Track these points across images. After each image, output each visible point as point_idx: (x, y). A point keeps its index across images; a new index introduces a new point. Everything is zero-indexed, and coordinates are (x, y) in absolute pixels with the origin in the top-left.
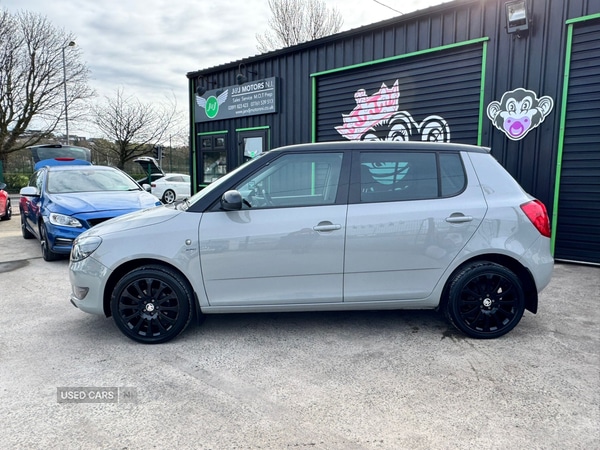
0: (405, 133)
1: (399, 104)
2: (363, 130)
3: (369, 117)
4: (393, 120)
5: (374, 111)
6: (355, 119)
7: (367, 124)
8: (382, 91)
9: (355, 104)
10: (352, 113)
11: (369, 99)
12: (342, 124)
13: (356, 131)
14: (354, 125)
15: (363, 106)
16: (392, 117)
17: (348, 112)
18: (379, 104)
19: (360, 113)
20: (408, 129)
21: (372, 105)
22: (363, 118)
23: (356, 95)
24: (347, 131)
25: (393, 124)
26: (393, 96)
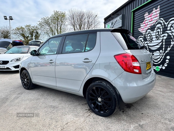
0: (161, 27)
1: (160, 15)
2: (146, 29)
3: (149, 23)
4: (157, 23)
5: (150, 20)
6: (144, 25)
7: (148, 26)
8: (154, 11)
9: (145, 19)
10: (143, 23)
11: (149, 16)
12: (140, 27)
13: (144, 29)
14: (144, 27)
15: (147, 19)
16: (156, 22)
17: (142, 22)
18: (152, 17)
19: (146, 22)
20: (162, 26)
21: (150, 18)
22: (147, 24)
23: (145, 15)
24: (141, 30)
25: (157, 24)
26: (157, 13)
